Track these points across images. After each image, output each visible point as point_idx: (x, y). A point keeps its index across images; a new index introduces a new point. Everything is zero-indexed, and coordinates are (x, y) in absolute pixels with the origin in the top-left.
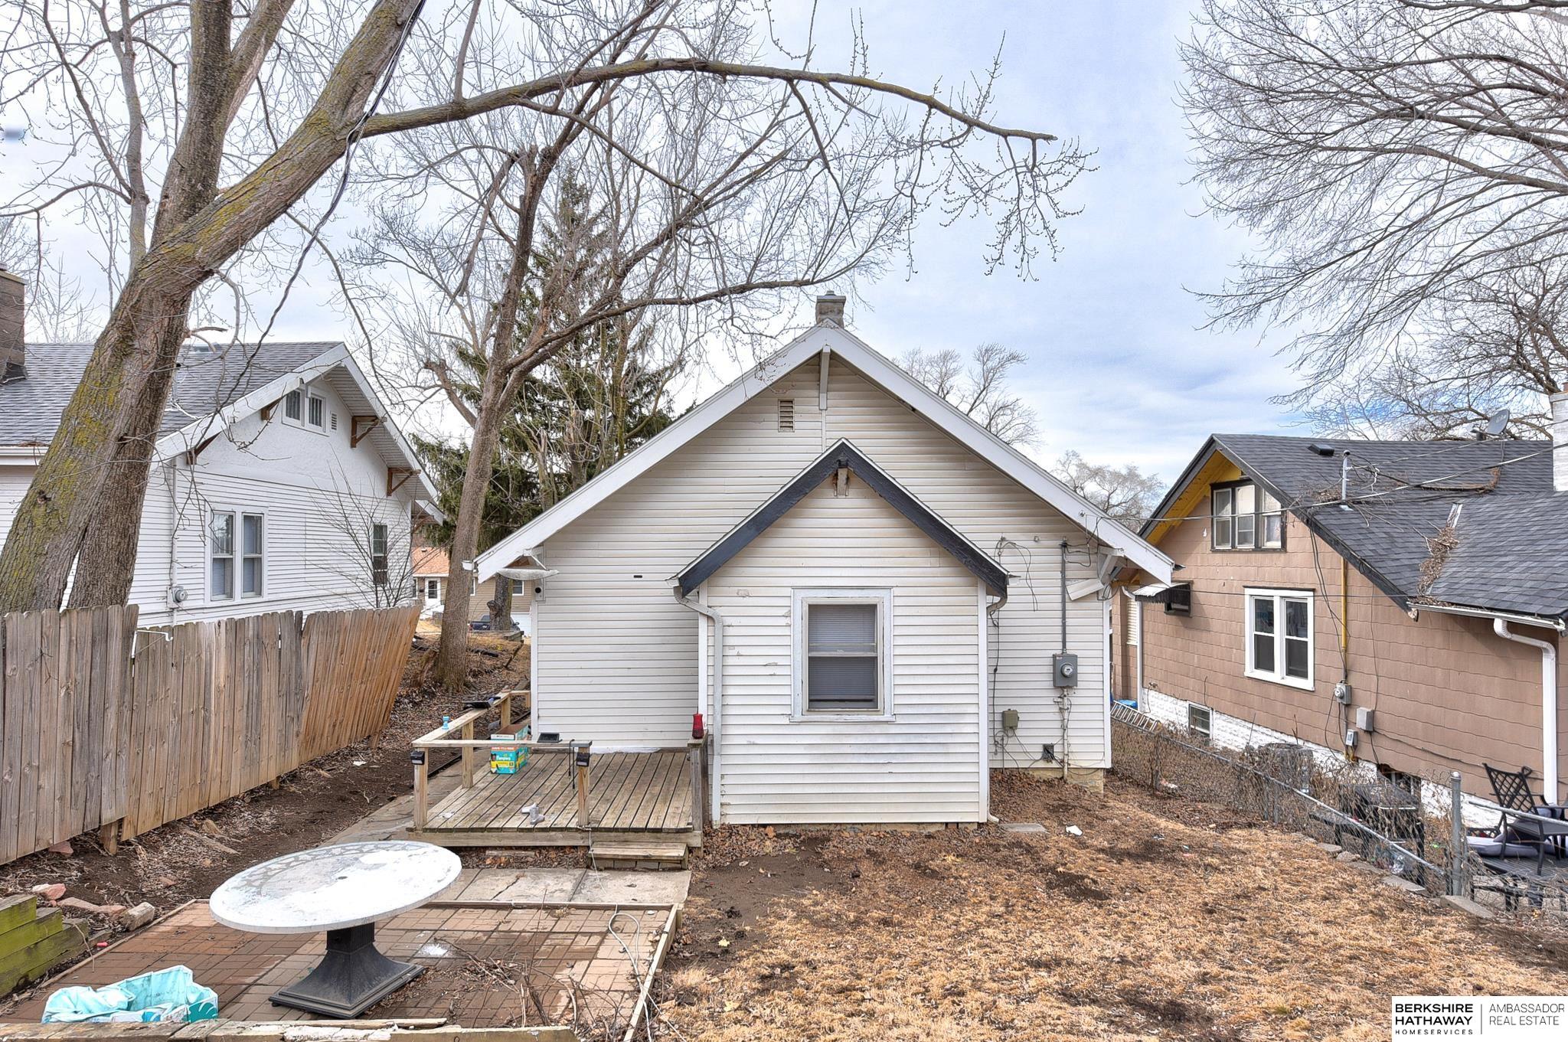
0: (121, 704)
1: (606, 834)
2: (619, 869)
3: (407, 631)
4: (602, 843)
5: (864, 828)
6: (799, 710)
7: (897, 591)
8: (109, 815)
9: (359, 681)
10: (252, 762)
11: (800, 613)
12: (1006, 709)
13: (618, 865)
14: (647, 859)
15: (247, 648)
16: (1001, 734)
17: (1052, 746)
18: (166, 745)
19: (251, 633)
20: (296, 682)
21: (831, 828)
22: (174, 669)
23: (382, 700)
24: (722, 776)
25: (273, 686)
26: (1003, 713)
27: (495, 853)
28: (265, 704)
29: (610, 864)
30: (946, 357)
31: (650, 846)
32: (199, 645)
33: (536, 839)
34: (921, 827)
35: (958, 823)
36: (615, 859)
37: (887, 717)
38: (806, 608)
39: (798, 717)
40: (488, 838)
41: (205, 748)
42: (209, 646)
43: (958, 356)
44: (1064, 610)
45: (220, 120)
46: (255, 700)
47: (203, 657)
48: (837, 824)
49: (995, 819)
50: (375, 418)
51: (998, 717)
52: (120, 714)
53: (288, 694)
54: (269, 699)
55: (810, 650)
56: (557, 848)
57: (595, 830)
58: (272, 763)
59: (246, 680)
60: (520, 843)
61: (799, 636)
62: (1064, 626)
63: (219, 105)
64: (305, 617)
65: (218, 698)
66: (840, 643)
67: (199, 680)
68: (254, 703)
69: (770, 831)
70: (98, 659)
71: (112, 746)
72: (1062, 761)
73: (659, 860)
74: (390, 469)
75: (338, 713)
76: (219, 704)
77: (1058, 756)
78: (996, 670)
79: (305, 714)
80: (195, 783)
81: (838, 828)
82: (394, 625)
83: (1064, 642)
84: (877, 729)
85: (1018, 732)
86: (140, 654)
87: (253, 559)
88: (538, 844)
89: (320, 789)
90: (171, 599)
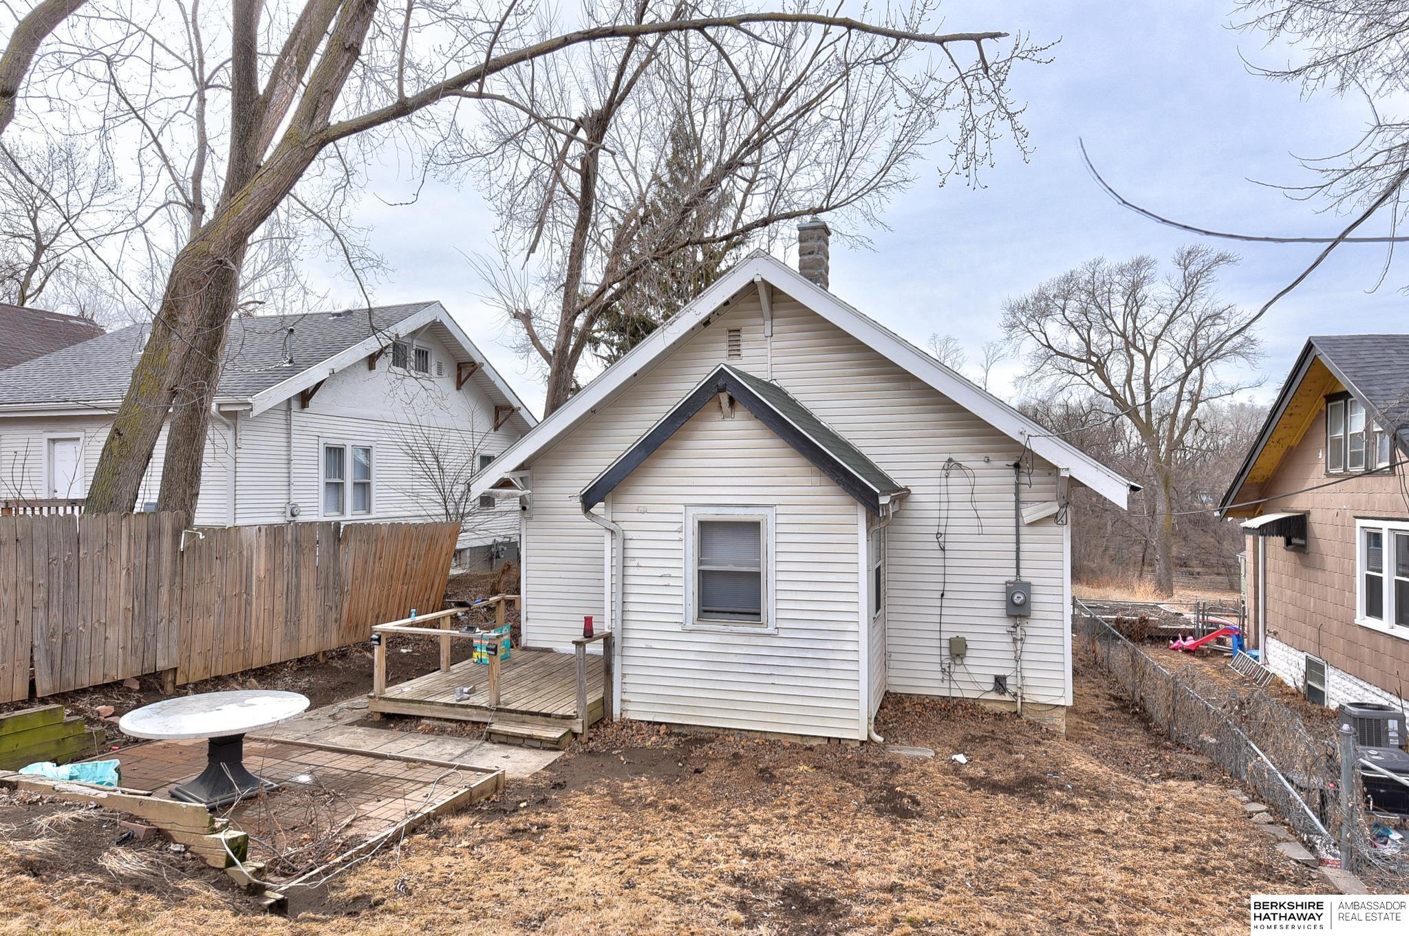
0: (172, 584)
1: (508, 714)
2: (510, 744)
3: (447, 544)
4: (502, 721)
5: (750, 735)
6: (690, 619)
7: (780, 509)
8: (162, 664)
9: (401, 582)
10: (292, 638)
11: (692, 529)
12: (954, 635)
13: (510, 741)
14: (530, 737)
15: (286, 550)
16: (949, 661)
17: (1004, 678)
18: (212, 618)
19: (289, 537)
20: (334, 579)
21: (720, 732)
22: (218, 561)
23: (428, 600)
24: (624, 675)
25: (311, 580)
26: (950, 640)
27: (428, 722)
28: (303, 594)
29: (503, 739)
30: (1139, 264)
31: (540, 728)
32: (241, 544)
33: (457, 714)
34: (804, 739)
35: (840, 739)
36: (507, 735)
37: (770, 630)
38: (696, 525)
39: (689, 626)
40: (423, 709)
41: (247, 624)
42: (250, 545)
43: (1154, 262)
44: (1018, 535)
45: (251, 141)
46: (294, 591)
47: (245, 553)
48: (725, 729)
49: (879, 739)
50: (473, 363)
51: (945, 644)
52: (171, 592)
53: (326, 587)
54: (308, 591)
55: (700, 563)
56: (474, 723)
57: (499, 710)
58: (311, 641)
59: (286, 574)
60: (446, 716)
61: (690, 551)
62: (1018, 551)
63: (250, 130)
64: (342, 527)
65: (259, 586)
66: (728, 558)
67: (241, 571)
68: (293, 592)
69: (663, 729)
70: (152, 550)
71: (164, 613)
72: (1016, 695)
73: (540, 740)
74: (496, 407)
75: (380, 607)
76: (259, 590)
77: (1012, 689)
78: (942, 595)
79: (346, 605)
80: (239, 649)
81: (727, 732)
82: (432, 538)
83: (1018, 568)
84: (760, 641)
85: (966, 661)
86: (188, 548)
87: (364, 484)
88: (458, 717)
89: (359, 667)
90: (288, 514)
